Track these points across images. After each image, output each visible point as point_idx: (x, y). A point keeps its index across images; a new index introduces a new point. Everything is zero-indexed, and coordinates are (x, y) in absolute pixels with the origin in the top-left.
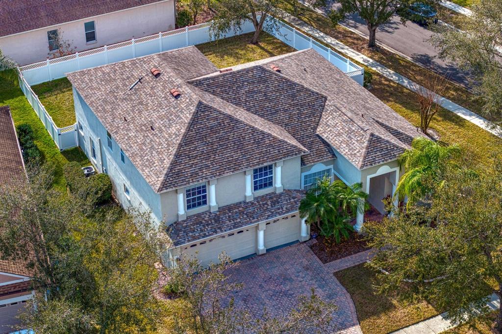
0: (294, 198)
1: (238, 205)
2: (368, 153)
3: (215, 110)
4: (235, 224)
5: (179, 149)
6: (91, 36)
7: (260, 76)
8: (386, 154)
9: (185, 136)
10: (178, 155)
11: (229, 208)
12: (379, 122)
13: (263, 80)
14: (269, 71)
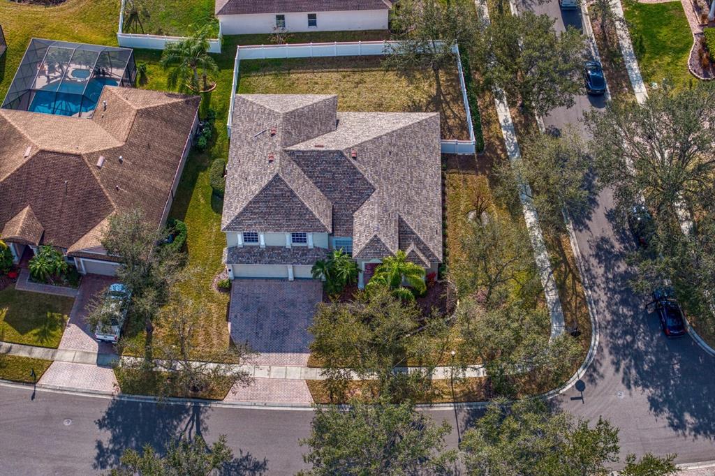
0: (318, 255)
1: (280, 248)
2: (365, 248)
3: (285, 183)
4: (271, 261)
5: (248, 205)
6: (312, 23)
7: (337, 159)
8: (377, 253)
9: (257, 196)
10: (245, 209)
11: (273, 248)
12: (402, 219)
13: (337, 163)
14: (346, 157)
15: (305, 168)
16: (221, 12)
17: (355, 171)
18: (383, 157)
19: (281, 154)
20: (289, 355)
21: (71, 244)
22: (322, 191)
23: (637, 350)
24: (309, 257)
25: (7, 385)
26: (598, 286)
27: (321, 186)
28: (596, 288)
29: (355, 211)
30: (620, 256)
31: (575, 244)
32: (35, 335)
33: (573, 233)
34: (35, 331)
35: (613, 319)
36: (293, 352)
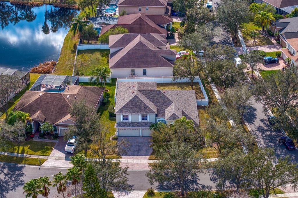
1: (137, 122)
2: (170, 117)
3: (139, 98)
6: (145, 73)
9: (128, 102)
10: (124, 106)
11: (134, 123)
12: (183, 112)
13: (158, 94)
14: (161, 92)
15: (146, 96)
16: (111, 68)
17: (165, 97)
18: (175, 95)
19: (137, 91)
20: (141, 156)
21: (56, 122)
22: (153, 103)
23: (277, 154)
24: (148, 125)
25: (29, 166)
26: (260, 138)
27: (152, 101)
28: (259, 139)
29: (165, 109)
30: (267, 130)
31: (249, 128)
32: (40, 152)
33: (248, 125)
34: (40, 151)
35: (267, 146)
36: (143, 155)
